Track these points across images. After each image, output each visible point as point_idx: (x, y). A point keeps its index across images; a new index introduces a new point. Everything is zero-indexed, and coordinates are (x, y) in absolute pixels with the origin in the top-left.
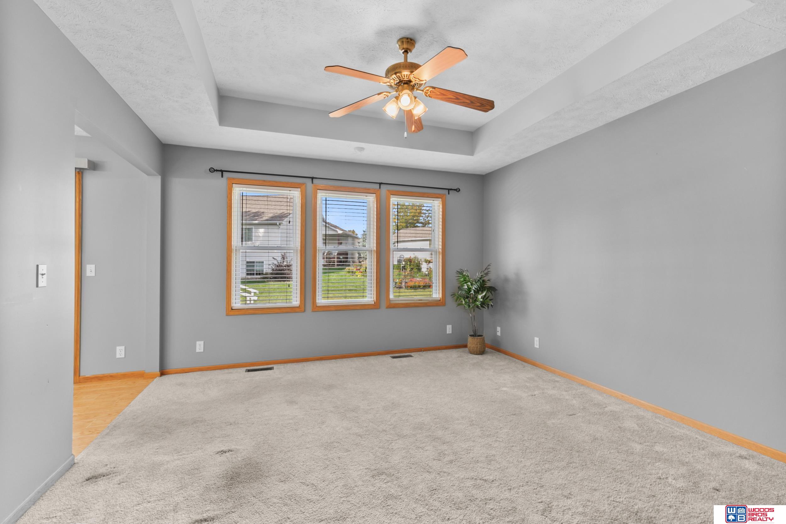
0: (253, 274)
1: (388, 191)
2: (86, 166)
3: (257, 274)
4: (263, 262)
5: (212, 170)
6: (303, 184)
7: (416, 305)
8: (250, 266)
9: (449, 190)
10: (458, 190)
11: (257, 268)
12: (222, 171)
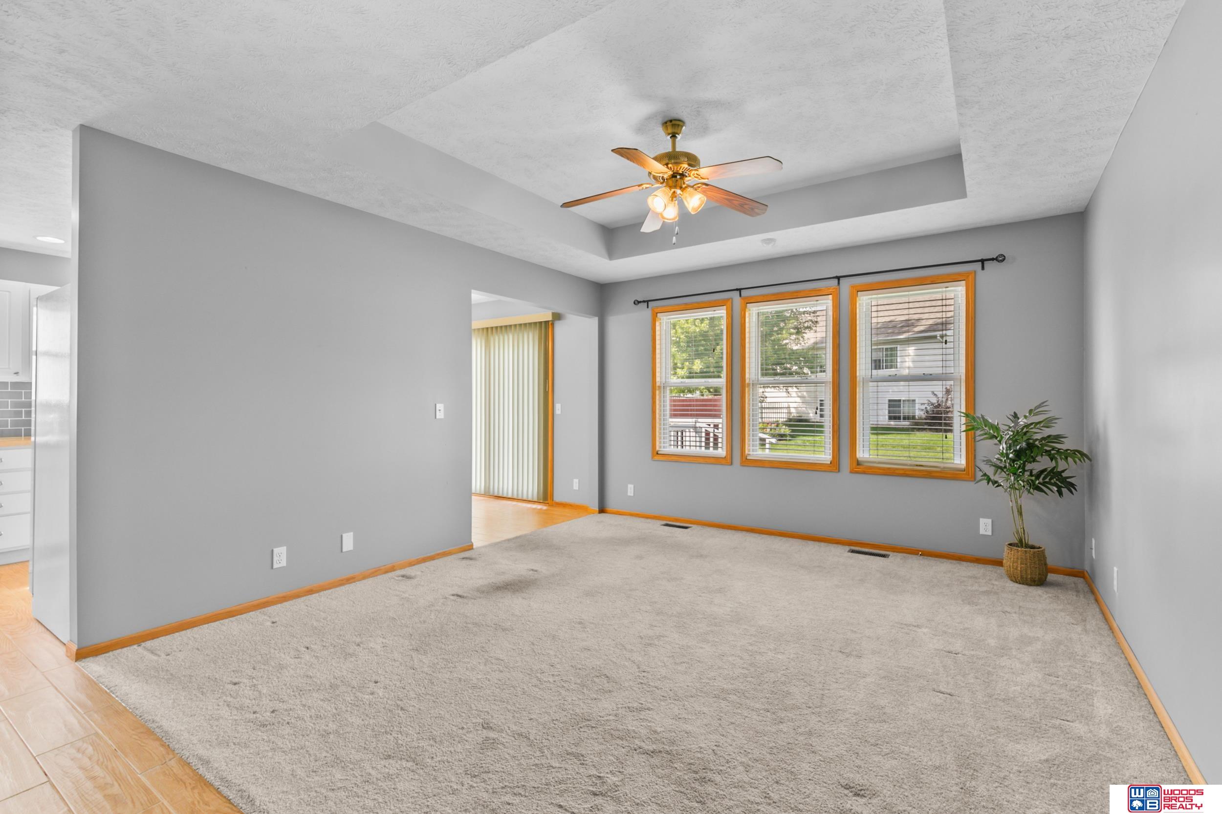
0: (899, 418)
1: (853, 287)
2: (550, 318)
3: (905, 418)
4: (914, 401)
5: (637, 302)
6: (728, 300)
7: (907, 472)
8: (894, 406)
9: (983, 261)
10: (1000, 259)
11: (905, 410)
12: (647, 302)
